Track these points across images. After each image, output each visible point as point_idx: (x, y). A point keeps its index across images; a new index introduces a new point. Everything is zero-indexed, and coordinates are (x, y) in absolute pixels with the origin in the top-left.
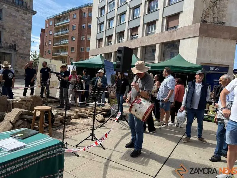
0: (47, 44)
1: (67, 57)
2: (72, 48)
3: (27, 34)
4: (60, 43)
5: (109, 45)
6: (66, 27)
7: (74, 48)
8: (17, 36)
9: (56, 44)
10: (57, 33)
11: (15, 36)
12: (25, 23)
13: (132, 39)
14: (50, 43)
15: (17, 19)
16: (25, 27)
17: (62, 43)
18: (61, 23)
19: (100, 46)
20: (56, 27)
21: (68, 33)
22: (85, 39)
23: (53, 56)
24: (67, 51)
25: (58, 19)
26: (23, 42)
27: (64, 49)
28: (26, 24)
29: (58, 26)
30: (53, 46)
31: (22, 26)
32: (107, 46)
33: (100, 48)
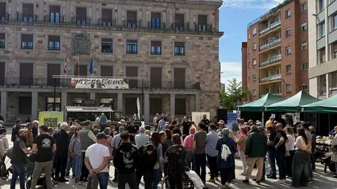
0: (251, 65)
1: (280, 83)
2: (288, 67)
4: (268, 62)
5: (335, 57)
6: (276, 34)
7: (290, 65)
9: (264, 63)
10: (263, 46)
11: (200, 71)
12: (211, 51)
14: (255, 63)
15: (201, 48)
16: (211, 56)
18: (268, 29)
19: (323, 61)
20: (262, 36)
21: (280, 42)
23: (260, 84)
24: (281, 73)
25: (264, 22)
26: (209, 76)
27: (275, 69)
29: (264, 34)
30: (259, 67)
31: (207, 56)
32: (332, 59)
33: (322, 64)
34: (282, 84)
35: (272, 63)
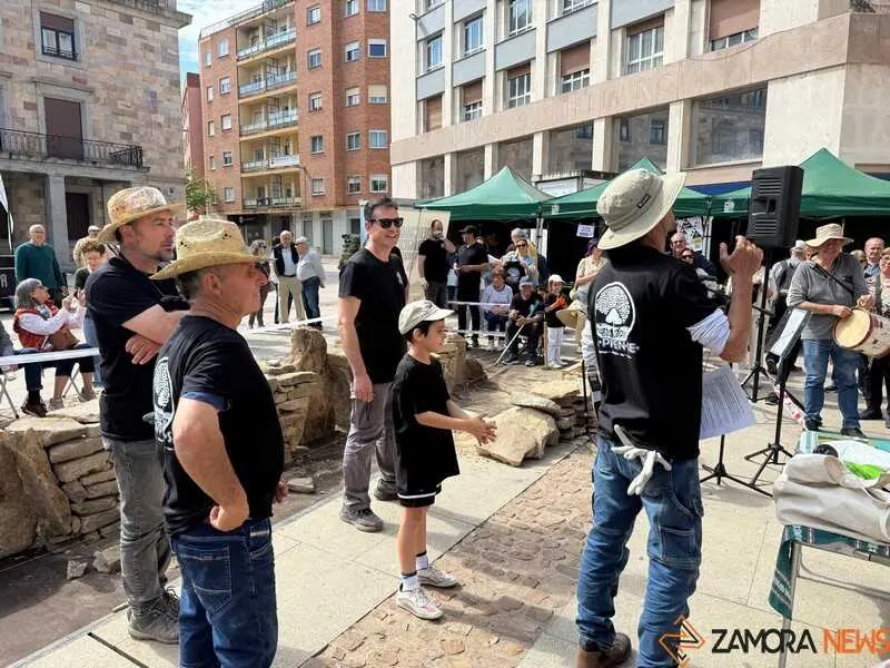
0: (216, 129)
1: (296, 175)
2: (316, 140)
3: (166, 103)
4: (264, 125)
5: (468, 117)
6: (281, 60)
7: (321, 138)
8: (134, 115)
9: (251, 127)
10: (249, 87)
11: (129, 116)
12: (157, 63)
13: (566, 88)
14: (228, 124)
15: (127, 50)
16: (159, 78)
17: (272, 123)
18: (262, 46)
19: (432, 126)
20: (245, 62)
21: (294, 82)
22: (361, 100)
23: (243, 175)
24: (297, 151)
25: (247, 30)
26: (156, 133)
27: (279, 143)
28: (161, 66)
29: (251, 59)
30: (241, 136)
31: (147, 74)
32: (461, 121)
33: (432, 132)
34: (302, 177)
35: (273, 128)
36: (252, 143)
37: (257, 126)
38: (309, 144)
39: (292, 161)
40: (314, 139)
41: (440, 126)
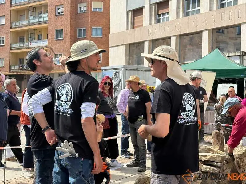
2: (59, 32)
4: (26, 22)
5: (159, 21)
7: (62, 30)
9: (18, 24)
13: (223, 6)
14: (3, 22)
17: (32, 21)
22: (87, 10)
23: (11, 51)
27: (35, 33)
32: (155, 23)
33: (136, 29)
36: (17, 33)
37: (22, 23)
38: (55, 34)
39: (43, 43)
40: (58, 31)
41: (142, 25)
